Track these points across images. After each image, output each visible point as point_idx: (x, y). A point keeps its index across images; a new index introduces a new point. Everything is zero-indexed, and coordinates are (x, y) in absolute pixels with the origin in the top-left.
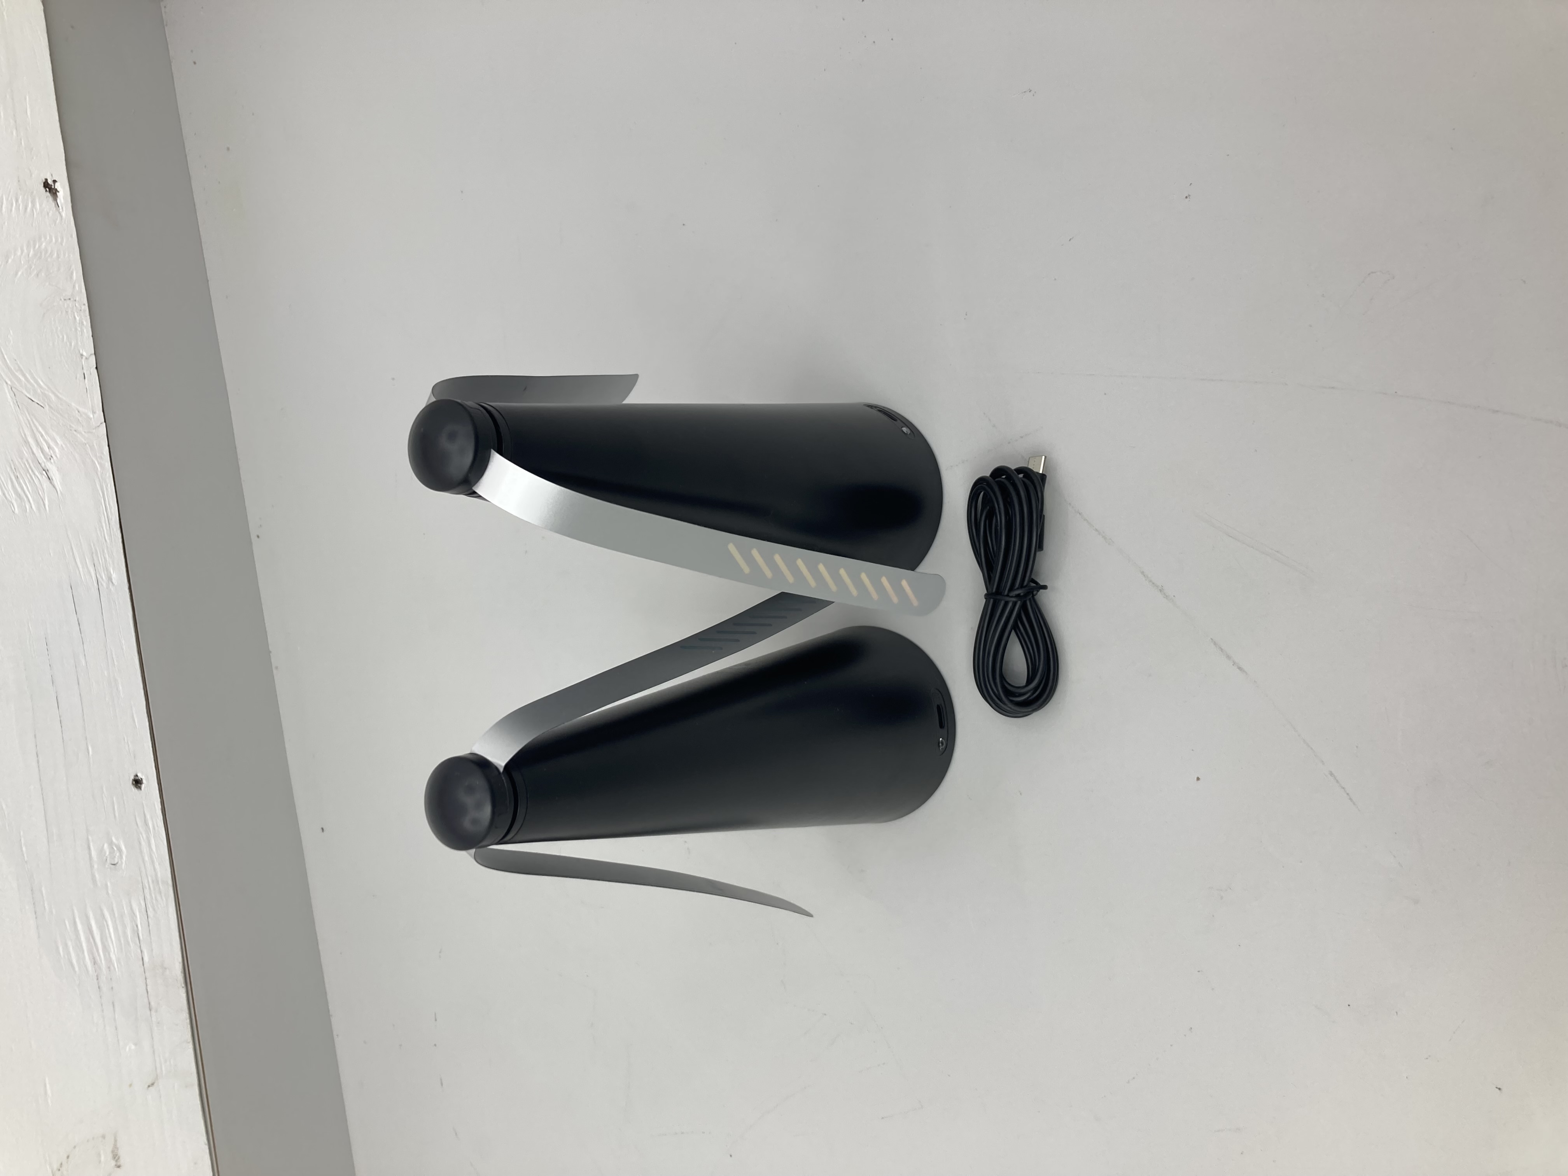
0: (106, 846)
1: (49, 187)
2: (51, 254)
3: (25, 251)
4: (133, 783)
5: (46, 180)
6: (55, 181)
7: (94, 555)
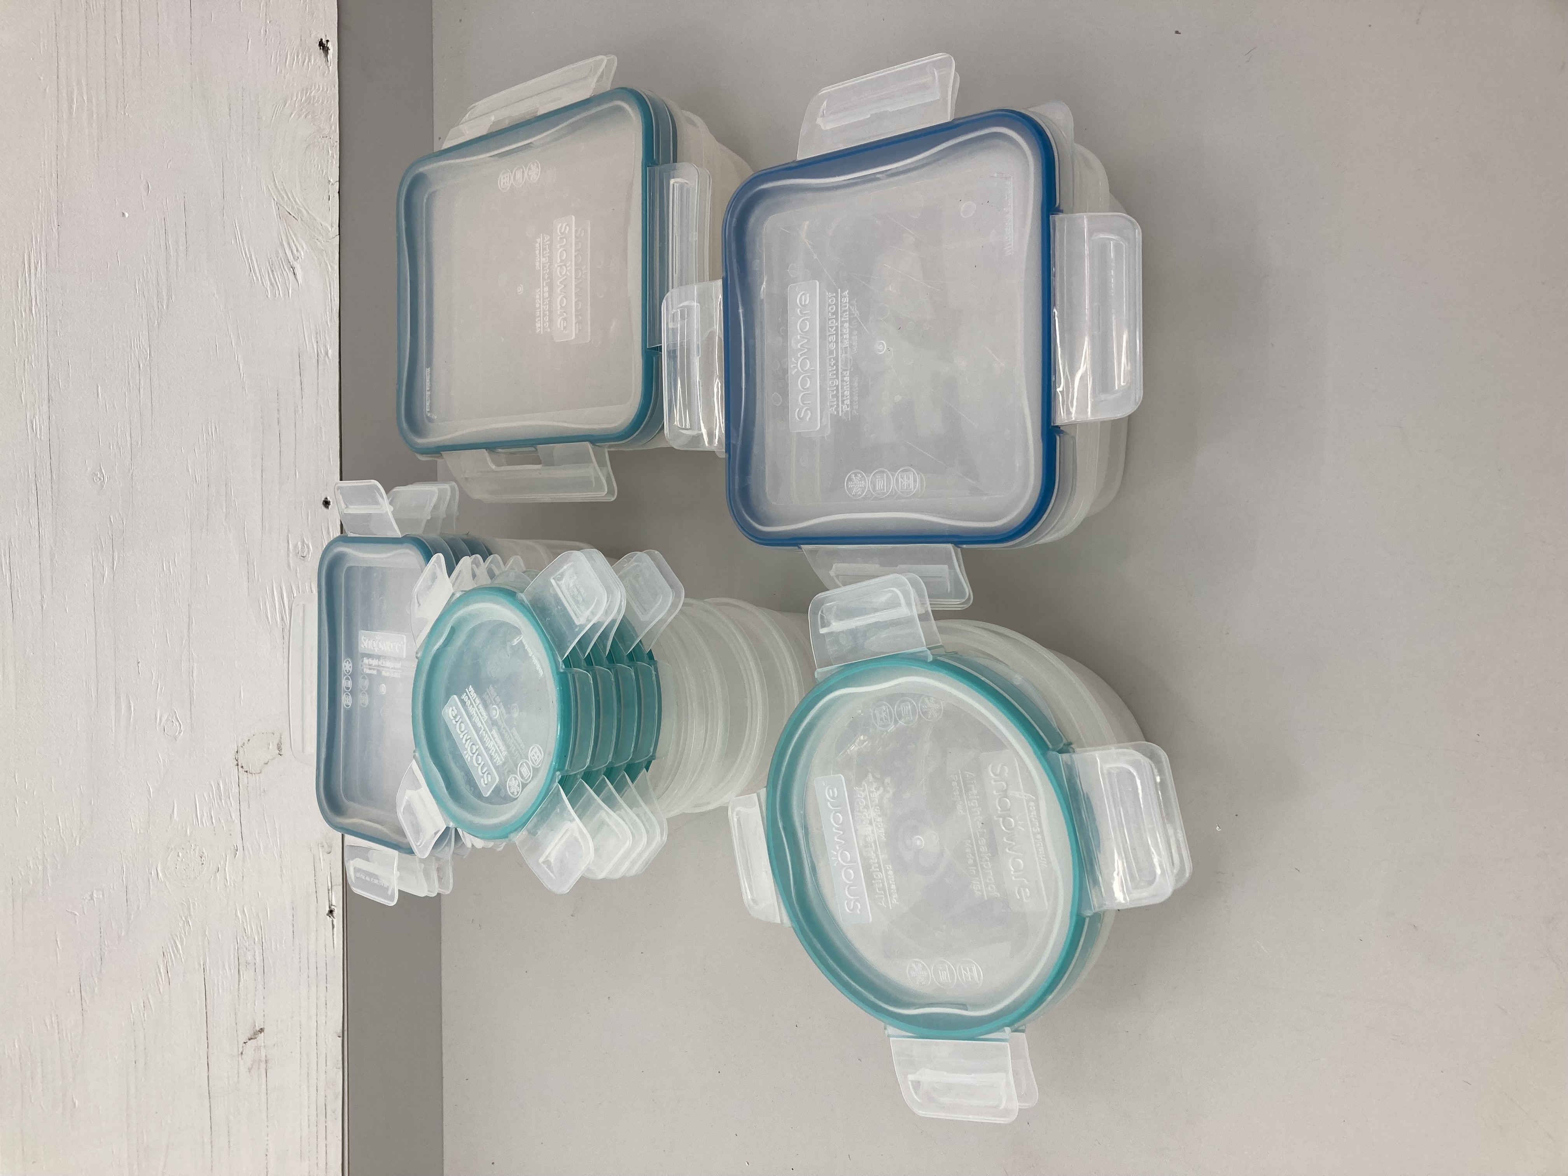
0: (299, 543)
1: (323, 46)
2: (318, 101)
3: (299, 97)
4: (323, 503)
5: (322, 40)
6: (328, 41)
7: (318, 335)
